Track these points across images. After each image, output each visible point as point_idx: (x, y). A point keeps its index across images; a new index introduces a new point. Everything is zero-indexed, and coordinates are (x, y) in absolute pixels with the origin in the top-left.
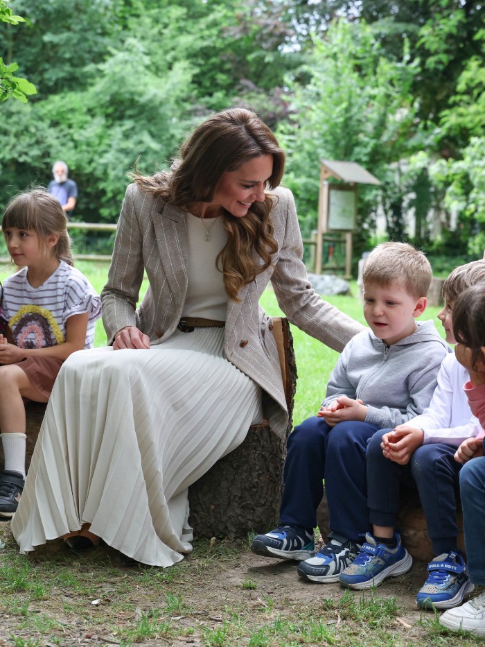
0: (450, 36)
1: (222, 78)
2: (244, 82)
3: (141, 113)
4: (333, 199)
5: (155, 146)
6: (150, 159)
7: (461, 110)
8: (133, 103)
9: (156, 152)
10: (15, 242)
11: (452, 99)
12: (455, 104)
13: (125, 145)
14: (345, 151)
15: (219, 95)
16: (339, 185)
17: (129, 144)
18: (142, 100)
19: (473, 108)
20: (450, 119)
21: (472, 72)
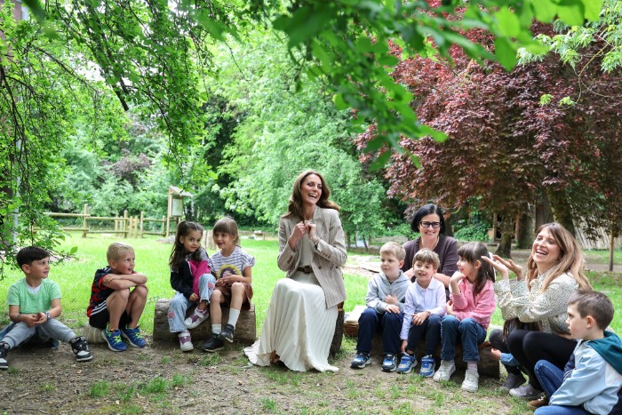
0: (216, 135)
1: (114, 148)
2: (124, 150)
3: (79, 162)
4: (174, 203)
5: (88, 177)
6: (85, 183)
7: (225, 166)
8: (75, 157)
9: (88, 180)
10: (220, 238)
11: (221, 161)
12: (222, 164)
13: (73, 176)
14: (177, 183)
15: (113, 155)
16: (176, 197)
17: (75, 176)
18: (81, 157)
19: (230, 165)
20: (221, 170)
21: (229, 150)
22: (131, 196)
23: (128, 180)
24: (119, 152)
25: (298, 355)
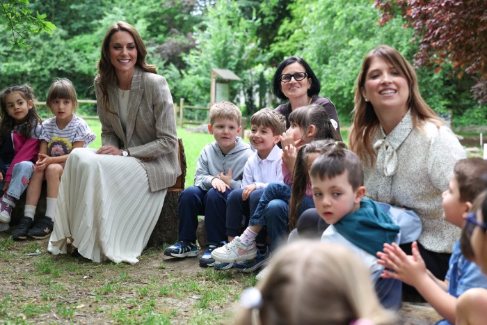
0: (275, 8)
1: (162, 28)
2: (173, 30)
4: (218, 88)
7: (280, 44)
11: (276, 38)
12: (277, 41)
14: (224, 64)
15: (161, 36)
16: (220, 81)
19: (286, 43)
20: (275, 48)
21: (285, 25)
22: (178, 81)
23: (175, 64)
24: (166, 33)
25: (93, 240)
